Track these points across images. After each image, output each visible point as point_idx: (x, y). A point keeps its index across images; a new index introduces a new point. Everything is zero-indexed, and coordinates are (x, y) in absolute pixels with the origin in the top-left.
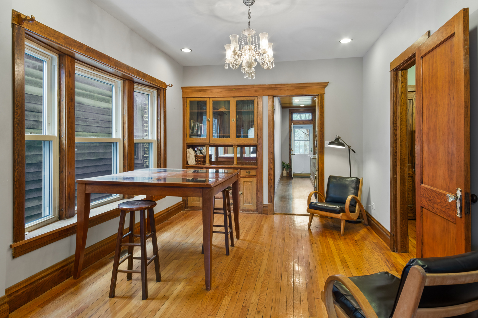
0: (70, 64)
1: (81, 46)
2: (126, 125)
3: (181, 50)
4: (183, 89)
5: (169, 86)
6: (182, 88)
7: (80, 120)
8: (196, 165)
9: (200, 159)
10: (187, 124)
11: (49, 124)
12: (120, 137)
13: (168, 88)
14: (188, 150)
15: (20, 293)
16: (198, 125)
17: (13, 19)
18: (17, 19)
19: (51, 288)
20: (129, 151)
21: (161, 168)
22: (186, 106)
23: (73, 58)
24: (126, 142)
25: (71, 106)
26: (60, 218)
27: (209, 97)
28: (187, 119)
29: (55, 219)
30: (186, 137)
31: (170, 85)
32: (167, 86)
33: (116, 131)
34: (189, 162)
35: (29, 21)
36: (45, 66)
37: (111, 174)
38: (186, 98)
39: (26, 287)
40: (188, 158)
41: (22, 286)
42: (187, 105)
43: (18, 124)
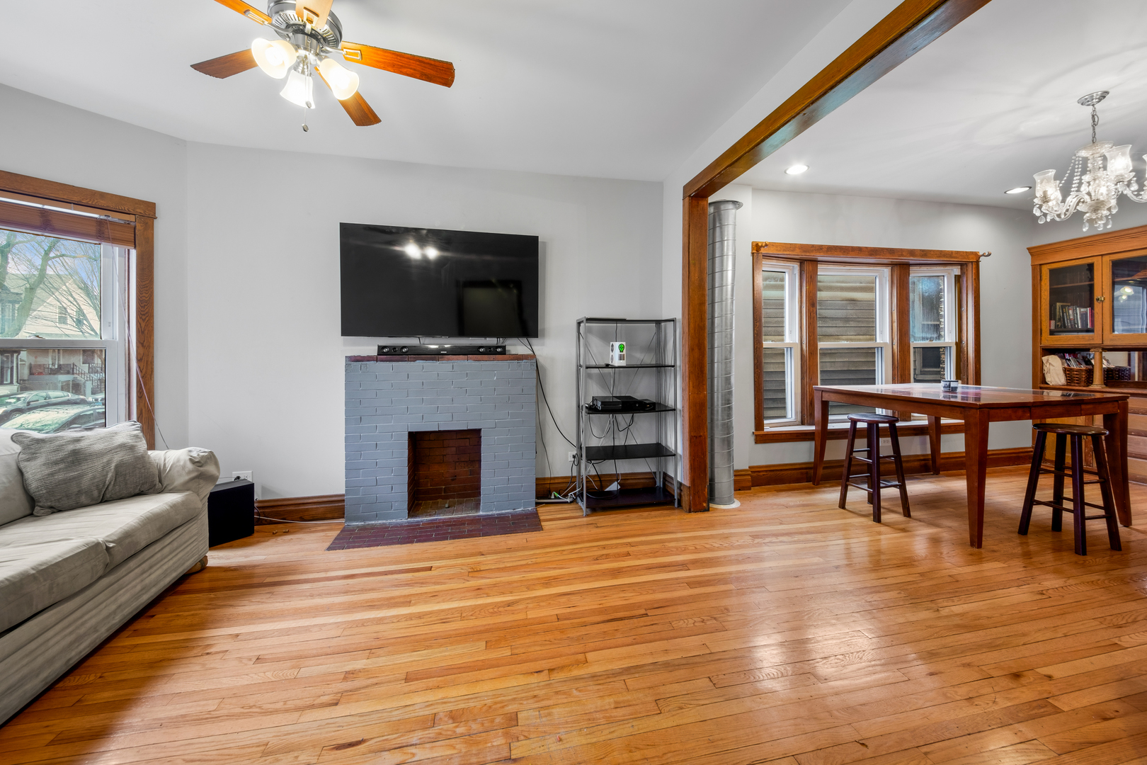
0: (811, 268)
1: (820, 248)
2: (895, 325)
3: (1005, 193)
4: (1032, 251)
5: (983, 255)
6: (1028, 249)
7: (852, 321)
8: (1067, 385)
9: (1076, 374)
10: (1043, 312)
11: (790, 332)
12: (887, 340)
13: (981, 259)
14: (1045, 359)
15: (761, 474)
16: (1075, 311)
17: (753, 249)
18: (755, 248)
19: (790, 483)
20: (901, 358)
21: (967, 384)
22: (1041, 280)
23: (815, 262)
24: (895, 347)
25: (813, 311)
26: (803, 423)
27: (1102, 255)
28: (1042, 303)
29: (797, 423)
30: (1041, 334)
31: (987, 254)
32: (979, 257)
33: (881, 332)
34: (1048, 379)
35: (764, 247)
36: (787, 276)
37: (875, 384)
38: (1041, 265)
39: (766, 471)
40: (1045, 372)
41: (762, 469)
42: (1044, 277)
43: (757, 334)
